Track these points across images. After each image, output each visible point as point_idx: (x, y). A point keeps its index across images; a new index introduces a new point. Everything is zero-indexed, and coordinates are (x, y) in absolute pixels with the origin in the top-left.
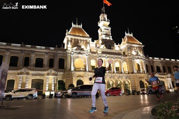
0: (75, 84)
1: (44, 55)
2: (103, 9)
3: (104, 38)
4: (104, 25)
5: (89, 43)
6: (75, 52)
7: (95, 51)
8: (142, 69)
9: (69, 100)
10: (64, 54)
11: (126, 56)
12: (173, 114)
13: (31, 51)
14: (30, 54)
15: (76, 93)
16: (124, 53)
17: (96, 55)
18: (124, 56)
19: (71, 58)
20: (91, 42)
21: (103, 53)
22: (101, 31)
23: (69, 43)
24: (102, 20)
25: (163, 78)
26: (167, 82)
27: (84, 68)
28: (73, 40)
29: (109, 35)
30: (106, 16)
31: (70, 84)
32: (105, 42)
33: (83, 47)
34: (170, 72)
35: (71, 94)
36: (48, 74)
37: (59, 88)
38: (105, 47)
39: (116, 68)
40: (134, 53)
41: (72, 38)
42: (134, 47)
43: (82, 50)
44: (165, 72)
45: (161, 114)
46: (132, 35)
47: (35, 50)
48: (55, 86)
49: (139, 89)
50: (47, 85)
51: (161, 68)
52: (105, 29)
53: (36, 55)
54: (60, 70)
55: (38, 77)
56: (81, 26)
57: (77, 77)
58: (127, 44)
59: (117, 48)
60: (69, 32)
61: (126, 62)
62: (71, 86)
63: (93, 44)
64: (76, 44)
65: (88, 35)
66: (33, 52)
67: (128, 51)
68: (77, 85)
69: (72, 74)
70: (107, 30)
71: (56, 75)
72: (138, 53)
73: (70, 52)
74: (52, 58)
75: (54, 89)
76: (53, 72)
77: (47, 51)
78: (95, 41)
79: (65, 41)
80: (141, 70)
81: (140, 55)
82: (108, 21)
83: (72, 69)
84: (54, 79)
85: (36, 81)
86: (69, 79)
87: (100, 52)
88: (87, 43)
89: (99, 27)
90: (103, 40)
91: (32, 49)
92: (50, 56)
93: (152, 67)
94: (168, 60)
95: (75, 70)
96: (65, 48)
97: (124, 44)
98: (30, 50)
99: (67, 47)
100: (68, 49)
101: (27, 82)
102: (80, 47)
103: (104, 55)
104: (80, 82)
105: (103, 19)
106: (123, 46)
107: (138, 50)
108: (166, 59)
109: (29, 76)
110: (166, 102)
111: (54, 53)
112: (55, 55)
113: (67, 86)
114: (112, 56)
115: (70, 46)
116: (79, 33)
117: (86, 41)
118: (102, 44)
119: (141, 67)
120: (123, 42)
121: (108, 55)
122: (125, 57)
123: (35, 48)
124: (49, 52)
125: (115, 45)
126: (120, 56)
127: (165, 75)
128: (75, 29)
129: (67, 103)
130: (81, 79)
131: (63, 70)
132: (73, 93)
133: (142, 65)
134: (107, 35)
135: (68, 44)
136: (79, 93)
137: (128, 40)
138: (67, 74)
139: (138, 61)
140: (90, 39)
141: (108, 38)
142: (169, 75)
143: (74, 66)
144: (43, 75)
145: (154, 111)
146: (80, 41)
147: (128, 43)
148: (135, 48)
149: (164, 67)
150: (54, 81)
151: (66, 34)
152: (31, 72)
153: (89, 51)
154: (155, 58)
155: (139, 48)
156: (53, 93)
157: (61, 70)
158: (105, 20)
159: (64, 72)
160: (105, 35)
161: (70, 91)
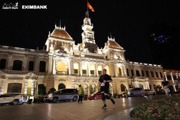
0: (57, 88)
1: (23, 57)
2: (87, 13)
3: (87, 42)
4: (88, 29)
5: (72, 46)
6: (58, 55)
7: (78, 54)
8: (124, 73)
9: (50, 105)
10: (45, 56)
11: (109, 60)
12: (148, 115)
13: (9, 52)
14: (6, 56)
15: (57, 98)
16: (106, 57)
17: (80, 58)
18: (106, 60)
19: (53, 61)
20: (74, 45)
21: (86, 56)
22: (85, 35)
23: (52, 46)
24: (85, 24)
25: (142, 81)
26: (145, 86)
27: (66, 71)
28: (56, 43)
29: (93, 39)
30: (89, 20)
31: (51, 88)
32: (88, 46)
33: (66, 50)
34: (148, 76)
35: (52, 99)
36: (27, 78)
37: (39, 93)
38: (88, 51)
39: (99, 71)
40: (116, 57)
41: (54, 41)
42: (116, 51)
43: (65, 52)
44: (143, 76)
45: (138, 116)
46: (114, 40)
47: (13, 51)
48: (34, 91)
49: (120, 92)
50: (26, 90)
51: (140, 72)
52: (89, 33)
53: (14, 57)
54: (40, 73)
55: (16, 81)
56: (64, 29)
57: (59, 80)
58: (109, 49)
59: (100, 52)
60: (52, 34)
61: (109, 66)
62: (53, 90)
63: (76, 48)
64: (59, 47)
65: (72, 39)
66: (11, 53)
67: (110, 55)
68: (59, 89)
69: (53, 78)
70: (91, 33)
71: (36, 79)
72: (119, 57)
73: (52, 54)
74: (32, 60)
75: (34, 93)
76: (33, 75)
77: (27, 53)
78: (79, 45)
79: (47, 43)
80: (122, 74)
81: (121, 60)
82: (91, 25)
83: (54, 72)
84: (34, 83)
85: (13, 85)
86: (50, 82)
87: (84, 56)
88: (70, 46)
89: (83, 31)
90: (86, 43)
91: (10, 51)
92: (30, 58)
93: (132, 71)
94: (147, 64)
95: (57, 74)
96: (47, 50)
97: (106, 48)
98: (7, 51)
99: (49, 50)
100: (51, 51)
101: (3, 87)
102: (63, 49)
103: (87, 59)
104: (61, 86)
105: (86, 22)
106: (106, 50)
107: (119, 55)
108: (145, 64)
109: (5, 80)
110: (143, 104)
111: (35, 55)
112: (35, 57)
113: (47, 90)
114: (95, 60)
115: (52, 48)
116: (62, 35)
117: (69, 43)
118: (85, 48)
119: (122, 71)
120: (105, 47)
121: (91, 59)
122: (108, 62)
123: (14, 49)
124: (29, 55)
125: (98, 49)
126: (103, 60)
127: (143, 79)
128: (58, 31)
129: (47, 108)
130: (63, 82)
131: (44, 73)
132: (54, 98)
133: (123, 69)
134: (90, 39)
135: (50, 46)
136: (60, 97)
137: (111, 45)
138: (49, 78)
139: (119, 65)
140: (74, 42)
141: (91, 42)
142: (147, 79)
143: (56, 69)
144: (22, 79)
145: (132, 114)
146: (62, 44)
147: (110, 47)
148: (117, 53)
149: (142, 71)
150: (34, 85)
151: (49, 36)
152: (7, 75)
153: (72, 54)
154: (135, 63)
155: (121, 52)
156: (32, 98)
157: (42, 73)
158: (88, 24)
159: (45, 75)
160: (88, 38)
161: (50, 96)
